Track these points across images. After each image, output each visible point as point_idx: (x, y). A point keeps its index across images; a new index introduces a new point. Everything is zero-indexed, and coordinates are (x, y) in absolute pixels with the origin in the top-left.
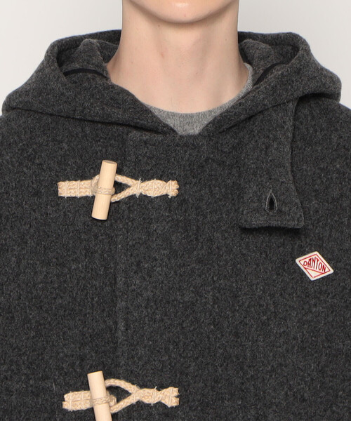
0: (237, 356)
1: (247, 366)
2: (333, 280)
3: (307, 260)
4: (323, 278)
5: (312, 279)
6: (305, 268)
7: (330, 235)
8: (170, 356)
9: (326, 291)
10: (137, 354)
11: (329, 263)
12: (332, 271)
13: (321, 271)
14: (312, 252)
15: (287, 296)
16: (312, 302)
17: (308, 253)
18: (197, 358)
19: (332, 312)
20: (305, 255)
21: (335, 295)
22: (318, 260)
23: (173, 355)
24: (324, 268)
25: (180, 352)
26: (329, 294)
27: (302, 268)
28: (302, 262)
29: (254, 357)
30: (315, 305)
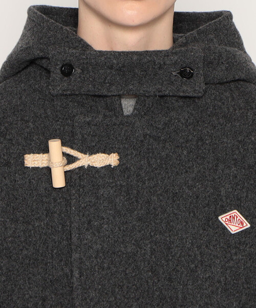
0: (171, 298)
1: (179, 306)
2: (250, 233)
3: (228, 217)
4: (241, 231)
5: (233, 233)
6: (227, 224)
7: (247, 196)
8: (116, 298)
9: (244, 242)
10: (89, 296)
11: (246, 219)
12: (249, 225)
13: (240, 226)
14: (232, 210)
15: (212, 247)
16: (233, 251)
17: (229, 211)
18: (138, 299)
19: (250, 260)
20: (226, 213)
21: (252, 245)
22: (237, 217)
23: (118, 297)
24: (242, 223)
25: (124, 294)
26: (247, 244)
27: (224, 224)
28: (224, 219)
29: (185, 298)
30: (236, 254)
